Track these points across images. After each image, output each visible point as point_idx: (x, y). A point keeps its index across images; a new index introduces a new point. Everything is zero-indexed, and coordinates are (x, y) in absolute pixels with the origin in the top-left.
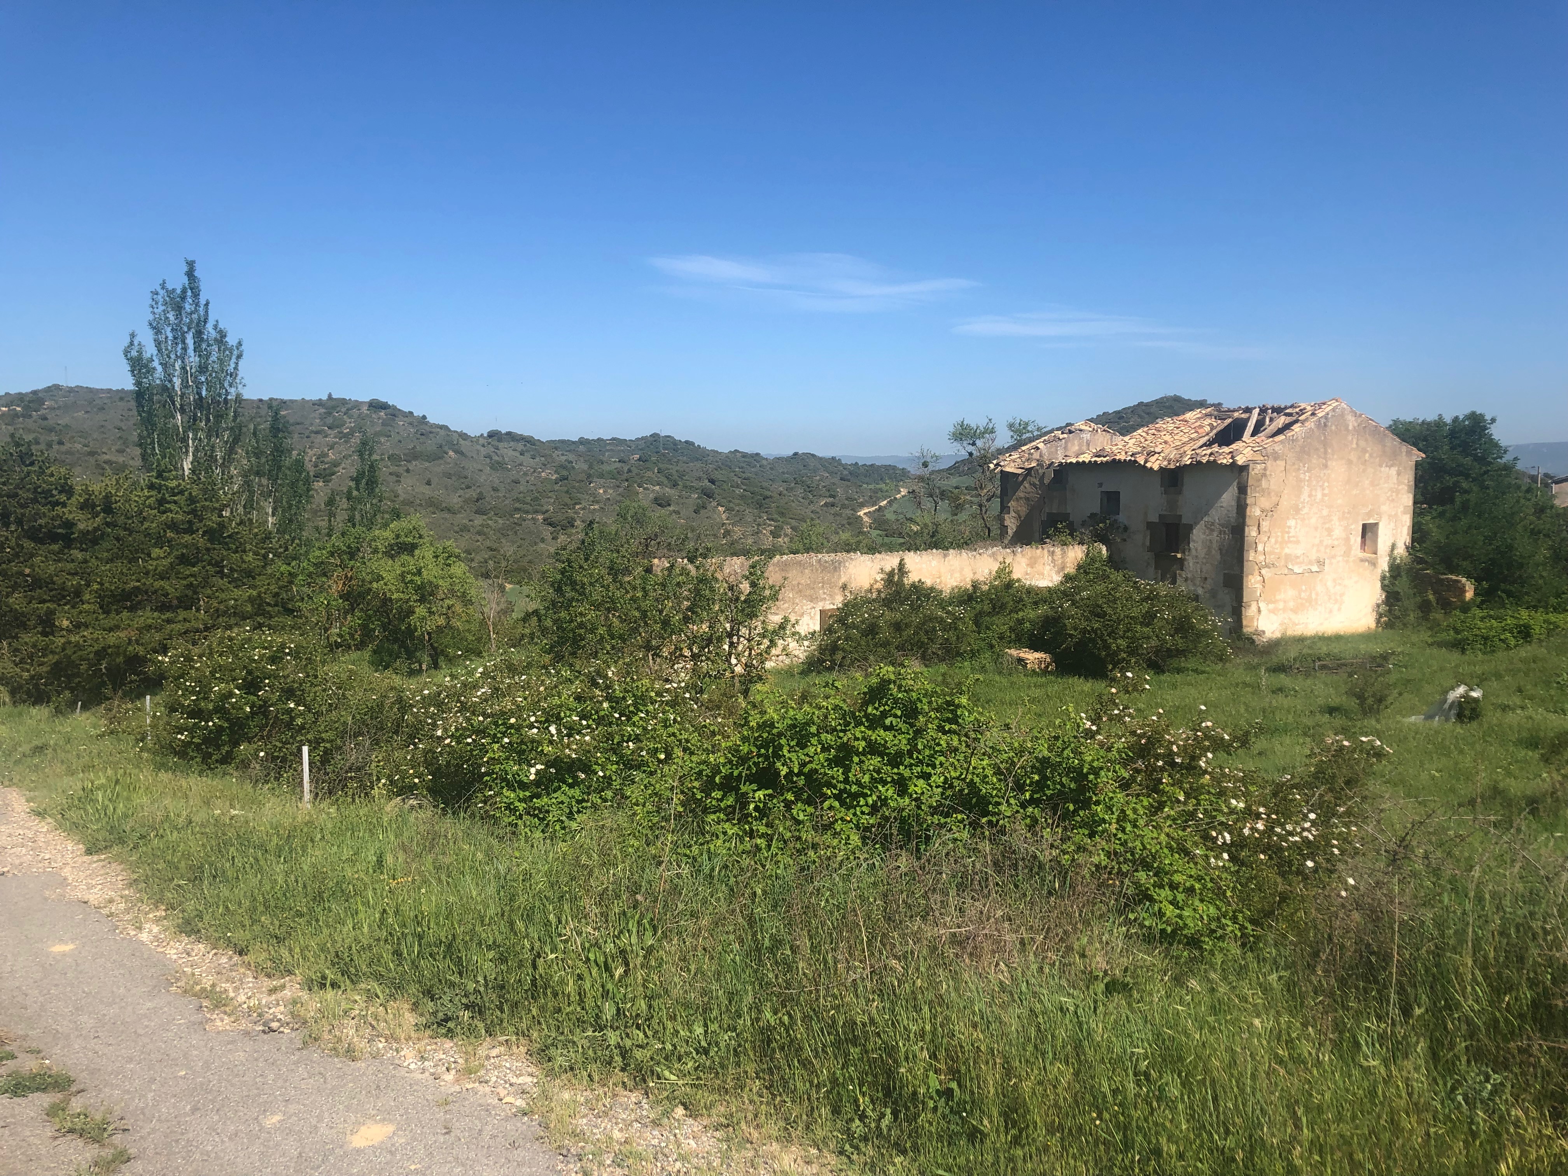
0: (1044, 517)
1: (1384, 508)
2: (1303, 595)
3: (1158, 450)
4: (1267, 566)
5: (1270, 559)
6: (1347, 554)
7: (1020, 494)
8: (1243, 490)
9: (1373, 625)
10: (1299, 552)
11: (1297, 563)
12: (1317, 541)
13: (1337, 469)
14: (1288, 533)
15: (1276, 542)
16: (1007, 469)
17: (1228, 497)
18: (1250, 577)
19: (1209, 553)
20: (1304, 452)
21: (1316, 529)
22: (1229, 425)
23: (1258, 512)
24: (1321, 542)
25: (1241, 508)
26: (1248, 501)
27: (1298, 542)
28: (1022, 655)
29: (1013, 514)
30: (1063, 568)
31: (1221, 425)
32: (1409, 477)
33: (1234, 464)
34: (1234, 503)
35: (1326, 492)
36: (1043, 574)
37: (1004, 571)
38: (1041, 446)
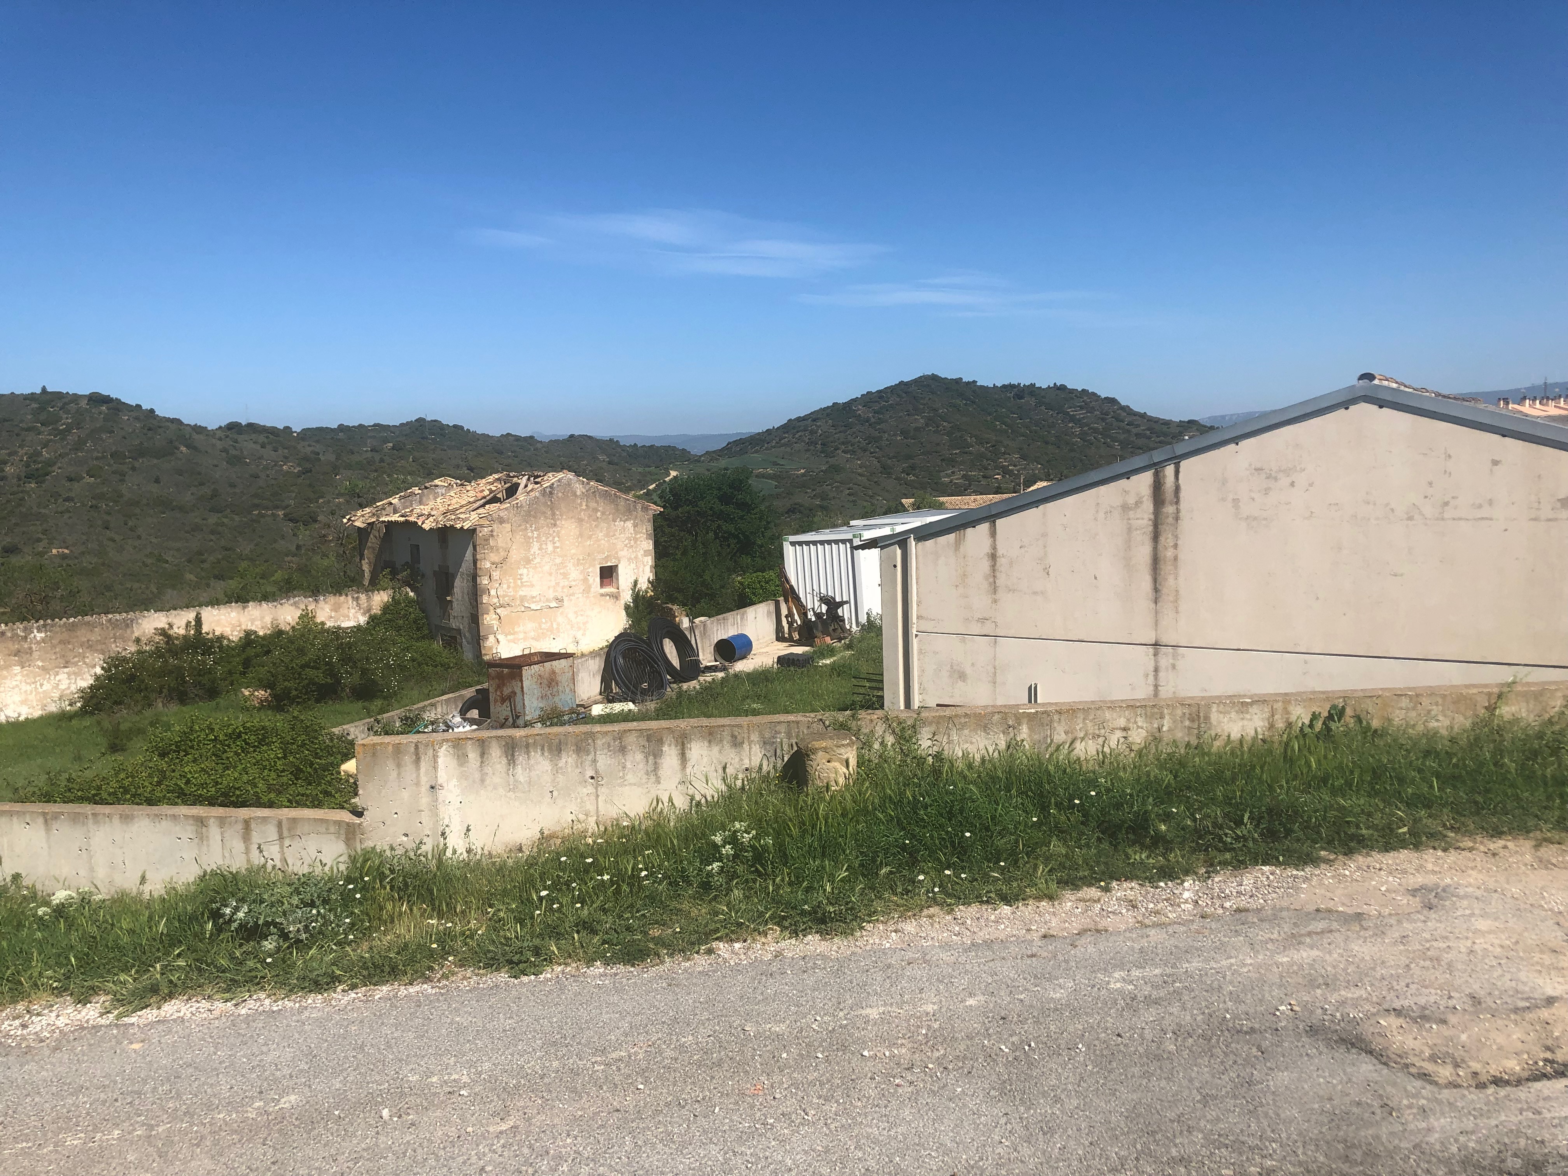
0: (382, 564)
1: (621, 554)
2: (543, 626)
3: (438, 512)
4: (501, 606)
5: (504, 600)
6: (586, 591)
7: (369, 544)
8: (475, 548)
10: (535, 593)
11: (534, 602)
12: (553, 583)
13: (568, 527)
14: (521, 579)
15: (509, 587)
17: (468, 555)
18: (485, 616)
19: (463, 597)
20: (530, 514)
21: (550, 574)
23: (488, 565)
24: (558, 584)
27: (532, 586)
28: (254, 693)
29: (366, 560)
32: (650, 527)
33: (463, 528)
34: (472, 558)
35: (557, 544)
36: (348, 616)
37: (306, 618)
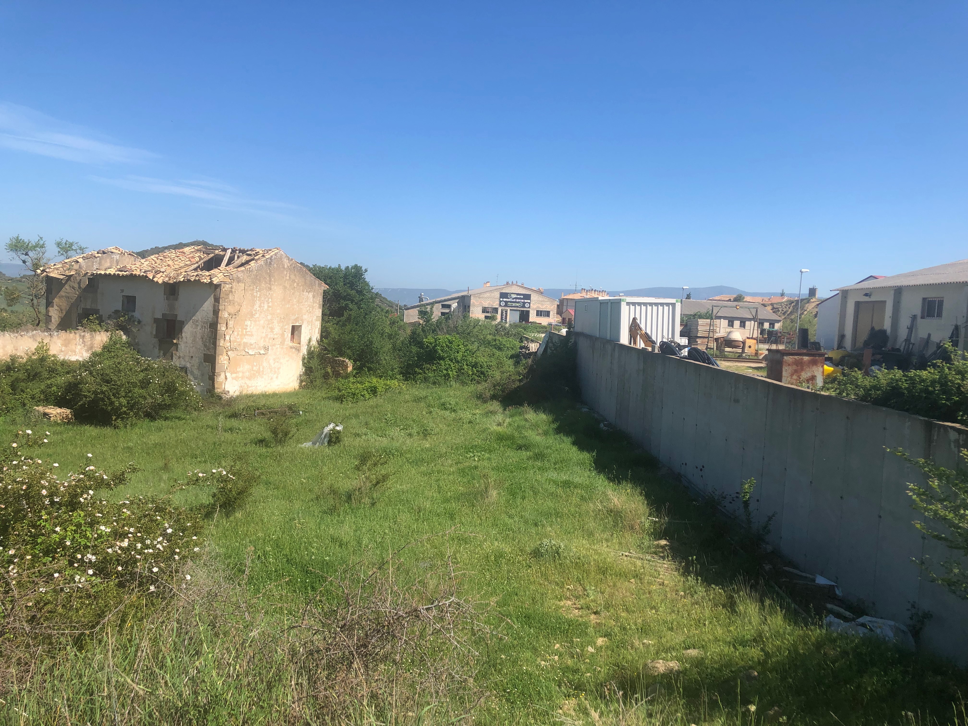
0: (80, 311)
1: (305, 317)
2: (255, 368)
3: (162, 270)
4: (232, 350)
5: (235, 345)
6: (282, 343)
7: (62, 293)
8: (217, 300)
9: (297, 387)
10: (253, 342)
11: (251, 348)
12: (264, 335)
13: (277, 291)
14: (246, 329)
15: (238, 334)
16: (52, 275)
17: (208, 305)
18: (220, 356)
19: (194, 341)
20: (257, 279)
21: (264, 327)
22: (212, 258)
23: (226, 315)
24: (267, 335)
25: (216, 312)
26: (220, 308)
27: (252, 335)
28: (47, 411)
29: (56, 307)
30: (91, 348)
31: (206, 258)
32: (319, 299)
33: (211, 283)
34: (211, 309)
35: (270, 304)
36: (75, 352)
37: (42, 348)
38: (80, 260)
